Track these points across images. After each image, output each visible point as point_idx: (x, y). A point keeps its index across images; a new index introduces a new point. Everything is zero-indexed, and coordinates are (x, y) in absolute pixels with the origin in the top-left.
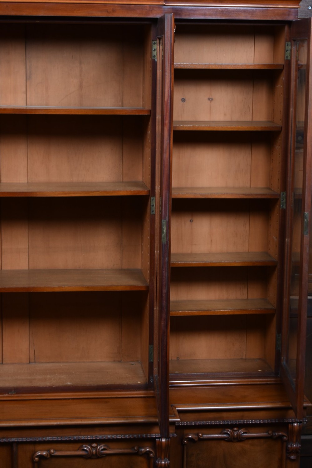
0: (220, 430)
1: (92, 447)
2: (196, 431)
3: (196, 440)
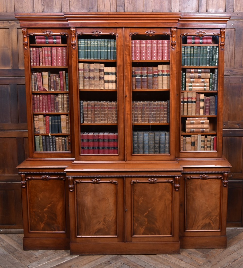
0: (198, 175)
1: (152, 179)
2: (190, 175)
3: (190, 178)
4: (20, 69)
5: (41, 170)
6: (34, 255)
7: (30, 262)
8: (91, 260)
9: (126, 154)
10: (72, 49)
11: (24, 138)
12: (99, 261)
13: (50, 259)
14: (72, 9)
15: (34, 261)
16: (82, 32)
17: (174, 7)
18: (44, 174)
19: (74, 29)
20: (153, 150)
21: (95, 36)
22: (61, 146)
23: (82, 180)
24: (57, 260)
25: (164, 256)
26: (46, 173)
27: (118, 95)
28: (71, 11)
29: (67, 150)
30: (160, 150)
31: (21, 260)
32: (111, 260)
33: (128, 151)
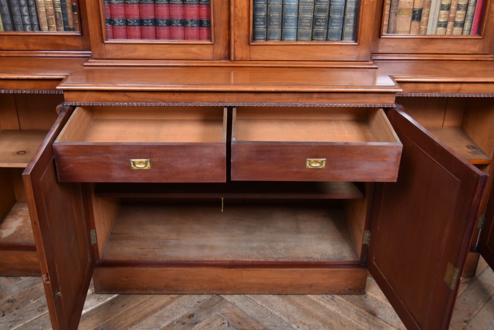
9: (235, 42)
20: (311, 31)
22: (53, 17)
26: (11, 92)
29: (71, 27)
30: (328, 29)
32: (195, 310)
33: (239, 33)
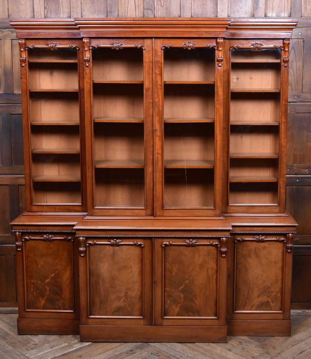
0: (253, 236)
1: (190, 241)
2: (241, 236)
3: (241, 240)
4: (14, 93)
5: (42, 228)
6: (32, 341)
7: (27, 349)
8: (108, 348)
9: (156, 208)
10: (85, 66)
11: (19, 185)
12: (118, 350)
13: (54, 346)
14: (84, 13)
15: (32, 348)
16: (98, 44)
17: (221, 10)
18: (46, 233)
19: (88, 40)
21: (115, 49)
23: (96, 241)
24: (63, 347)
25: (206, 345)
26: (49, 231)
27: (145, 128)
28: (82, 15)
31: (15, 347)
32: (134, 348)
33: (158, 204)
